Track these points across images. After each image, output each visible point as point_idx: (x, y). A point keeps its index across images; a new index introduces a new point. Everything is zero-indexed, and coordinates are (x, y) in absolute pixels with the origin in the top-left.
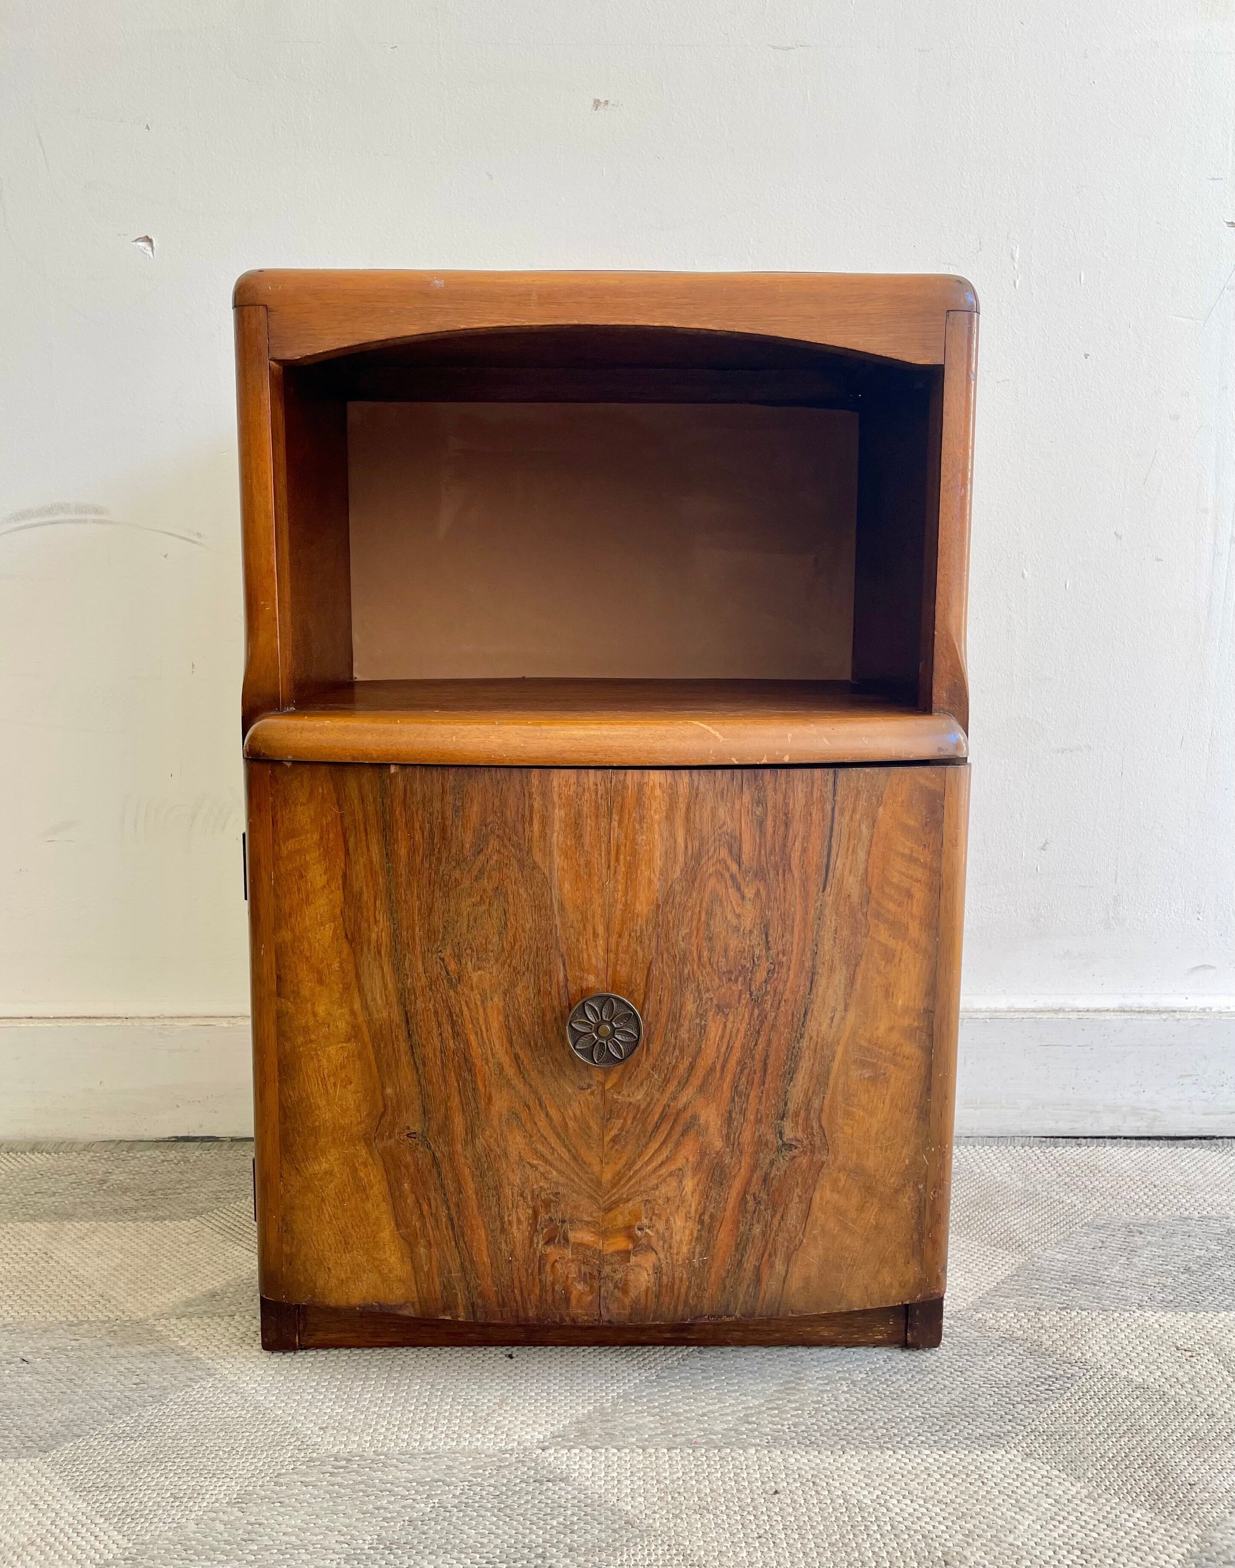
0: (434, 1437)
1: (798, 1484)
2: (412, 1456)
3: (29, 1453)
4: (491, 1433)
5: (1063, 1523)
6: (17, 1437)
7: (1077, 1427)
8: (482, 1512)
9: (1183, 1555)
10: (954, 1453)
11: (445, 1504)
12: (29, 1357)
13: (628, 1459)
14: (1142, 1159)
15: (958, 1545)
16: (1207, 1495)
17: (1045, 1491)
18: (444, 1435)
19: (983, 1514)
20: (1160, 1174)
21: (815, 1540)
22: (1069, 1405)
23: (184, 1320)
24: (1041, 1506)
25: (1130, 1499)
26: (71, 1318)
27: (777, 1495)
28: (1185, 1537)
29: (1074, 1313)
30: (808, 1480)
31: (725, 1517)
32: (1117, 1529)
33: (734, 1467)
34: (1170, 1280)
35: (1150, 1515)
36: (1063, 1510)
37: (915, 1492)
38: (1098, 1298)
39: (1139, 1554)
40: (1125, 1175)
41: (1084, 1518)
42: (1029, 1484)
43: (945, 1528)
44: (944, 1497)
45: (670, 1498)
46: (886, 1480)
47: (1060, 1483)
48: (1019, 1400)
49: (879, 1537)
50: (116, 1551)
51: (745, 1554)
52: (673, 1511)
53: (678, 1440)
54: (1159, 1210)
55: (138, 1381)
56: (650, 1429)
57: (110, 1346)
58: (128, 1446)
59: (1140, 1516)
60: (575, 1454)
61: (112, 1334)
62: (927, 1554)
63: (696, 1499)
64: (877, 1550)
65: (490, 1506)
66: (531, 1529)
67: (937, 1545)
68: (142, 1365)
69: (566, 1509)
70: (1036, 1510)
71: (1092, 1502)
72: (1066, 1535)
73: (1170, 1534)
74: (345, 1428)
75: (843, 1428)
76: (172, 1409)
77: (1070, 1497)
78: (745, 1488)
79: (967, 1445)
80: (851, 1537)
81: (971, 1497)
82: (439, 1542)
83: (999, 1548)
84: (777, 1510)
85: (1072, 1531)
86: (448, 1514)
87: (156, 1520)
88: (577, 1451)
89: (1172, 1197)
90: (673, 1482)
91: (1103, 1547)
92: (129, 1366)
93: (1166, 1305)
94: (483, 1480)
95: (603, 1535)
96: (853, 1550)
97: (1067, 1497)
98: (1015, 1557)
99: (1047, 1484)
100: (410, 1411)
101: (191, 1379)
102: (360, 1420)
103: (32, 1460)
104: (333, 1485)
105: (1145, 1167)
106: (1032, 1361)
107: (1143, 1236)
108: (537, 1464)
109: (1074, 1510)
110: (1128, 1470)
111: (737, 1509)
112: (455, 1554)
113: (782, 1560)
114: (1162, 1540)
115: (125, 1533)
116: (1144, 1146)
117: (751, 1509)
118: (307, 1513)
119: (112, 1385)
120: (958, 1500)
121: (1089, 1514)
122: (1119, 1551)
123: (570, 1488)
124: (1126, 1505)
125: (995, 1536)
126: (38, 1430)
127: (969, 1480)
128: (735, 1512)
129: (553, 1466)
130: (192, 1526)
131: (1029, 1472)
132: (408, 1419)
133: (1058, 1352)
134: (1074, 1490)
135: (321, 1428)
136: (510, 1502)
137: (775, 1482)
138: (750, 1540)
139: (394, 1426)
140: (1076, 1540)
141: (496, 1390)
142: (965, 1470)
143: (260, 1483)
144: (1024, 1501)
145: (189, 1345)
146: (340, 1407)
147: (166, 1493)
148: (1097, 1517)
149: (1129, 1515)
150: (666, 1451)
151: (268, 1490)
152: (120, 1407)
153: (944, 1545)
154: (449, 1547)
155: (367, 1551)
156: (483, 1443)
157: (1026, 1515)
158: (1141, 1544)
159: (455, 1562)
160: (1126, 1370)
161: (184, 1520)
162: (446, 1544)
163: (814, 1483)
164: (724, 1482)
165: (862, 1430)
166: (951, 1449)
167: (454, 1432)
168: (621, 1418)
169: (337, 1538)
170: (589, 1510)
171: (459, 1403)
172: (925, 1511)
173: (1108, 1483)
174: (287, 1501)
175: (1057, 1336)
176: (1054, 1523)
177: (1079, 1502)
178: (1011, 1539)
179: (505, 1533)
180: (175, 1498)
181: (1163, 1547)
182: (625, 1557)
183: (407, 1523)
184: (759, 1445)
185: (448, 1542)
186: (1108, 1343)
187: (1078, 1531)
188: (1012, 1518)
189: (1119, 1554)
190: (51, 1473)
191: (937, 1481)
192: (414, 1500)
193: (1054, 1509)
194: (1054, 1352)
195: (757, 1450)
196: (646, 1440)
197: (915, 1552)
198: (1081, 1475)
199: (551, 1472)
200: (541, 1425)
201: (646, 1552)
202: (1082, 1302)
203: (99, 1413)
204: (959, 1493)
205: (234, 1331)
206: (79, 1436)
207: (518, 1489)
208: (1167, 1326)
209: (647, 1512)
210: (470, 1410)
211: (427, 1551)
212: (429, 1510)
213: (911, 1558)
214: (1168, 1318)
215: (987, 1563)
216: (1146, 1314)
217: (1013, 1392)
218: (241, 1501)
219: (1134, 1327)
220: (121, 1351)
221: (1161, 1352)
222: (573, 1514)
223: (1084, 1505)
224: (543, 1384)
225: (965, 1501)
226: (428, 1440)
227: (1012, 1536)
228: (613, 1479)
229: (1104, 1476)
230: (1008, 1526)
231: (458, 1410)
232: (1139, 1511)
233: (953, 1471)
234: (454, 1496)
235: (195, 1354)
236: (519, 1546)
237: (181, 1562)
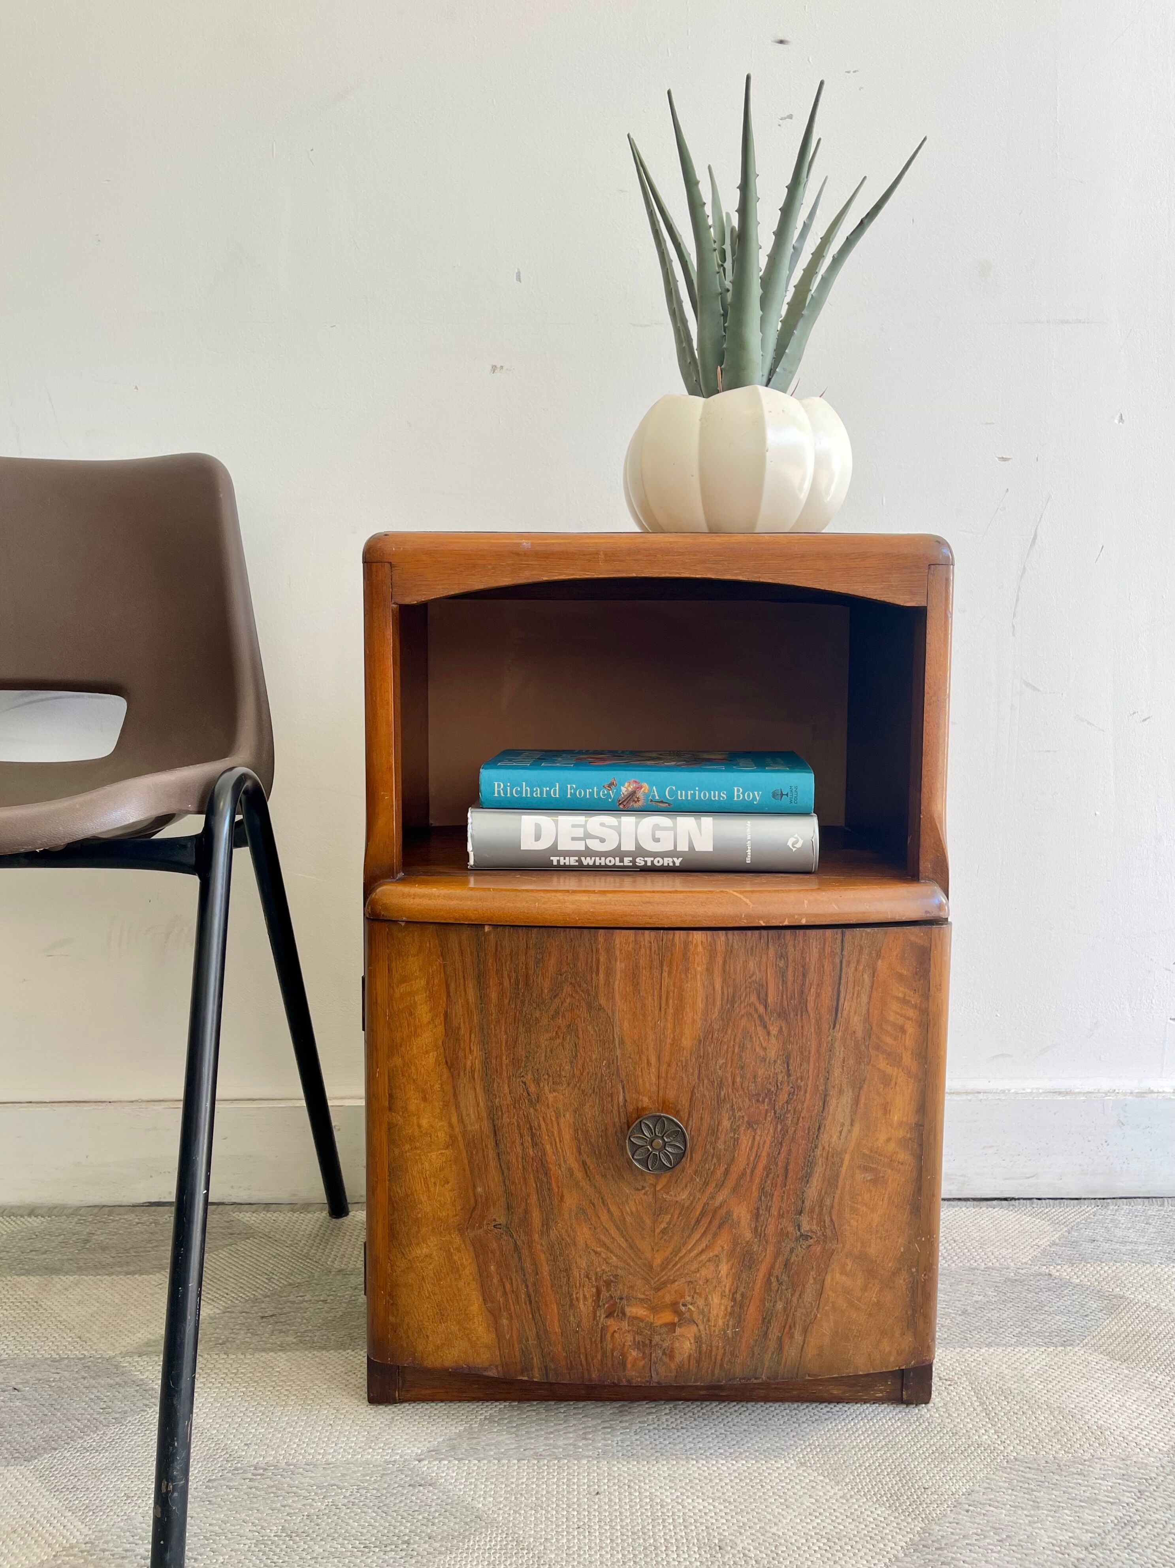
0: (335, 1451)
1: (617, 1487)
2: (315, 1466)
3: (16, 1462)
4: (379, 1448)
5: (818, 1518)
8: (365, 1509)
9: (906, 1543)
10: (744, 1462)
11: (336, 1503)
12: (19, 1387)
13: (485, 1468)
15: (732, 1534)
16: (936, 1496)
17: (810, 1493)
18: (342, 1450)
19: (757, 1510)
21: (622, 1530)
23: (145, 1358)
24: (804, 1504)
25: (875, 1500)
26: (55, 1356)
27: (598, 1496)
28: (911, 1529)
30: (625, 1484)
31: (554, 1512)
32: (860, 1523)
33: (569, 1474)
35: (887, 1512)
36: (820, 1507)
37: (708, 1494)
39: (872, 1542)
41: (835, 1514)
42: (799, 1487)
43: (725, 1521)
44: (729, 1497)
45: (513, 1499)
46: (686, 1484)
47: (823, 1487)
49: (672, 1528)
50: (79, 1537)
51: (565, 1541)
52: (514, 1508)
53: (527, 1453)
55: (105, 1406)
56: (506, 1444)
57: (84, 1378)
58: (93, 1457)
59: (880, 1513)
60: (444, 1465)
61: (87, 1369)
62: (707, 1541)
63: (534, 1499)
64: (668, 1537)
65: (371, 1504)
66: (401, 1522)
67: (716, 1534)
68: (109, 1394)
69: (430, 1506)
70: (799, 1507)
71: (844, 1501)
72: (819, 1527)
73: (899, 1526)
74: (265, 1444)
75: (660, 1443)
76: (129, 1429)
77: (828, 1498)
78: (574, 1490)
79: (756, 1456)
80: (651, 1527)
81: (750, 1497)
82: (329, 1532)
83: (763, 1537)
84: (596, 1507)
85: (824, 1524)
86: (338, 1510)
87: (112, 1513)
88: (446, 1462)
90: (517, 1486)
91: (845, 1536)
92: (98, 1394)
94: (369, 1484)
95: (457, 1526)
97: (826, 1497)
98: (775, 1543)
99: (813, 1487)
100: (317, 1431)
101: (146, 1405)
102: (277, 1438)
103: (19, 1467)
104: (251, 1488)
108: (413, 1472)
109: (829, 1507)
110: (878, 1477)
111: (565, 1506)
112: (340, 1540)
113: (593, 1545)
114: (893, 1531)
115: (87, 1524)
117: (576, 1506)
118: (229, 1509)
119: (84, 1409)
120: (739, 1500)
121: (840, 1510)
122: (858, 1539)
123: (436, 1491)
124: (871, 1503)
125: (763, 1528)
126: (24, 1444)
127: (752, 1484)
128: (563, 1509)
129: (425, 1474)
131: (801, 1478)
132: (316, 1437)
134: (833, 1491)
135: (246, 1445)
136: (388, 1501)
137: (599, 1486)
138: (571, 1530)
139: (304, 1442)
140: (825, 1531)
141: (389, 1414)
142: (750, 1476)
143: (195, 1486)
144: (790, 1500)
146: (263, 1427)
147: (120, 1493)
148: (846, 1513)
149: (871, 1512)
150: (516, 1462)
151: (200, 1492)
152: (88, 1427)
153: (721, 1534)
154: (336, 1535)
155: (273, 1538)
156: (373, 1456)
157: (791, 1511)
158: (876, 1534)
159: (339, 1546)
161: (133, 1514)
162: (334, 1533)
163: (629, 1486)
164: (558, 1486)
165: (675, 1445)
166: (742, 1459)
167: (351, 1448)
168: (485, 1436)
169: (250, 1528)
170: (449, 1507)
171: (357, 1424)
172: (712, 1508)
173: (860, 1487)
174: (214, 1500)
176: (811, 1517)
177: (835, 1501)
178: (774, 1530)
179: (381, 1525)
180: (128, 1497)
181: (892, 1537)
182: (472, 1543)
183: (305, 1517)
184: (591, 1457)
185: (336, 1532)
187: (829, 1524)
188: (779, 1513)
189: (856, 1542)
190: (32, 1477)
191: (726, 1484)
192: (313, 1500)
193: (813, 1507)
195: (588, 1461)
196: (502, 1453)
197: (698, 1540)
198: (841, 1480)
199: (423, 1479)
200: (420, 1442)
201: (488, 1539)
203: (73, 1431)
204: (741, 1495)
206: (56, 1449)
207: (395, 1491)
209: (494, 1509)
210: (365, 1430)
211: (319, 1538)
212: (323, 1507)
213: (694, 1544)
215: (752, 1548)
220: (93, 1382)
222: (436, 1511)
223: (838, 1504)
224: (426, 1409)
225: (745, 1500)
226: (330, 1454)
227: (776, 1528)
228: (471, 1483)
229: (859, 1481)
230: (775, 1520)
231: (355, 1430)
232: (880, 1509)
234: (345, 1497)
236: (391, 1535)
237: (128, 1546)
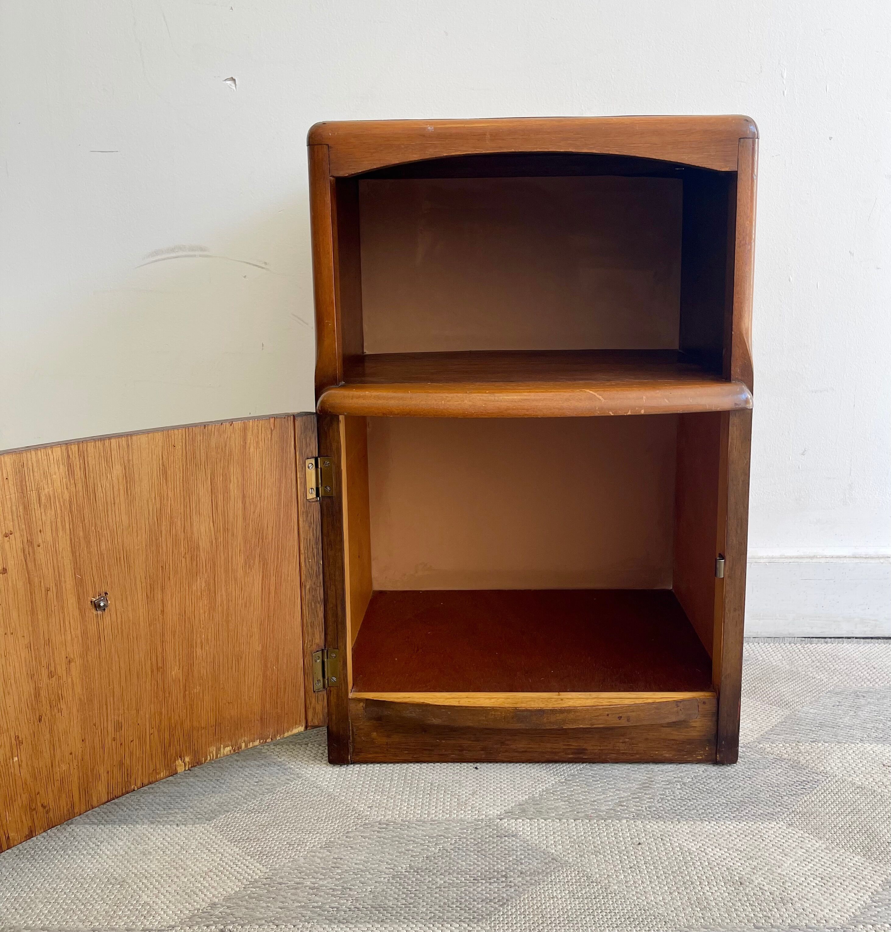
0: (436, 812)
1: (653, 840)
2: (424, 822)
3: (200, 821)
4: (469, 810)
5: (811, 863)
6: (191, 812)
7: (820, 809)
8: (469, 853)
9: (882, 881)
10: (745, 823)
11: (446, 848)
13: (551, 825)
14: (866, 651)
15: (748, 874)
17: (800, 845)
18: (441, 811)
19: (763, 857)
20: (878, 661)
21: (664, 870)
22: (816, 797)
23: (279, 747)
24: (798, 853)
25: (852, 851)
27: (640, 846)
29: (820, 744)
30: (658, 837)
31: (610, 857)
32: (843, 867)
33: (614, 830)
34: (881, 725)
35: (863, 860)
36: (811, 856)
37: (722, 845)
38: (836, 736)
39: (856, 880)
40: (855, 661)
41: (823, 860)
42: (791, 841)
43: (740, 865)
44: (739, 847)
45: (577, 847)
46: (704, 838)
47: (809, 841)
48: (785, 794)
49: (701, 869)
50: (260, 874)
51: (623, 877)
52: (579, 853)
53: (580, 815)
54: (877, 683)
55: (257, 780)
56: (563, 809)
58: (258, 817)
59: (857, 860)
60: (520, 822)
62: (730, 878)
63: (593, 847)
64: (700, 875)
65: (472, 849)
66: (497, 862)
67: (736, 874)
68: (258, 772)
69: (517, 851)
70: (795, 855)
71: (828, 852)
72: (813, 869)
73: (875, 870)
74: (383, 807)
75: (678, 809)
76: (280, 796)
77: (815, 849)
78: (621, 841)
79: (753, 819)
80: (685, 868)
81: (755, 847)
82: (445, 869)
83: (772, 876)
84: (641, 853)
85: (816, 867)
86: (449, 854)
87: (281, 857)
88: (520, 820)
89: (885, 675)
90: (578, 837)
91: (834, 876)
92: (251, 772)
93: (877, 740)
94: (467, 835)
95: (540, 865)
96: (686, 875)
97: (813, 848)
98: (782, 881)
99: (802, 841)
100: (420, 798)
101: (288, 780)
102: (391, 803)
103: (203, 825)
104: (380, 838)
105: (868, 657)
106: (793, 772)
107: (865, 698)
108: (497, 827)
109: (817, 856)
110: (850, 834)
111: (617, 852)
112: (455, 875)
113: (644, 880)
114: (870, 873)
115: (264, 864)
116: (868, 643)
117: (625, 853)
118: (367, 853)
119: (242, 782)
120: (748, 849)
121: (826, 858)
122: (845, 879)
123: (518, 841)
124: (849, 853)
125: (770, 869)
126: (203, 808)
127: (754, 838)
128: (616, 854)
129: (507, 828)
130: (302, 860)
131: (791, 835)
132: (419, 802)
133: (810, 767)
134: (818, 845)
135: (368, 807)
136: (484, 847)
137: (639, 839)
138: (625, 869)
139: (411, 806)
140: (818, 872)
141: (470, 787)
142: (752, 833)
143: (338, 836)
144: (787, 850)
145: (284, 760)
146: (378, 795)
147: (284, 842)
148: (831, 860)
149: (851, 859)
150: (573, 821)
151: (343, 840)
152: (249, 795)
153: (739, 874)
154: (451, 871)
155: (404, 873)
156: (465, 816)
157: (789, 858)
158: (857, 875)
160: (851, 777)
161: (297, 857)
162: (449, 869)
163: (662, 839)
164: (608, 838)
165: (690, 810)
166: (743, 821)
167: (447, 810)
168: (545, 803)
169: (387, 866)
170: (530, 852)
171: (448, 794)
172: (728, 855)
173: (838, 841)
174: (354, 846)
175: (809, 758)
176: (805, 862)
177: (820, 851)
178: (779, 871)
179: (482, 864)
180: (290, 845)
181: (871, 877)
182: (553, 877)
183: (425, 859)
184: (628, 818)
185: (450, 868)
186: (841, 762)
187: (819, 867)
188: (781, 860)
189: (844, 880)
190: (215, 832)
191: (736, 838)
192: (428, 846)
193: (805, 855)
194: (807, 767)
195: (627, 821)
196: (561, 815)
197: (723, 877)
198: (822, 836)
199: (506, 832)
200: (498, 806)
201: (565, 875)
202: (825, 738)
203: (238, 798)
204: (748, 846)
205: (309, 752)
206: (228, 812)
207: (487, 840)
208: (878, 752)
209: (564, 853)
210: (455, 798)
211: (439, 873)
212: (437, 851)
213: (720, 880)
214: (878, 748)
215: (765, 884)
216: (865, 745)
217: (781, 790)
218: (328, 846)
219: (857, 753)
220: (245, 764)
221: (874, 767)
222: (521, 854)
223: (824, 853)
224: (497, 784)
225: (752, 850)
226: (433, 814)
227: (780, 869)
228: (543, 835)
229: (836, 837)
230: (778, 864)
231: (448, 798)
232: (857, 857)
233: (745, 833)
234: (451, 844)
235: (288, 766)
236: (492, 871)
237: (298, 880)
